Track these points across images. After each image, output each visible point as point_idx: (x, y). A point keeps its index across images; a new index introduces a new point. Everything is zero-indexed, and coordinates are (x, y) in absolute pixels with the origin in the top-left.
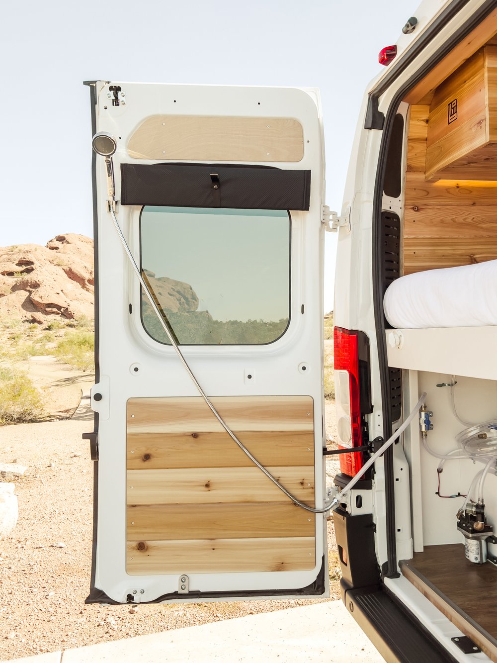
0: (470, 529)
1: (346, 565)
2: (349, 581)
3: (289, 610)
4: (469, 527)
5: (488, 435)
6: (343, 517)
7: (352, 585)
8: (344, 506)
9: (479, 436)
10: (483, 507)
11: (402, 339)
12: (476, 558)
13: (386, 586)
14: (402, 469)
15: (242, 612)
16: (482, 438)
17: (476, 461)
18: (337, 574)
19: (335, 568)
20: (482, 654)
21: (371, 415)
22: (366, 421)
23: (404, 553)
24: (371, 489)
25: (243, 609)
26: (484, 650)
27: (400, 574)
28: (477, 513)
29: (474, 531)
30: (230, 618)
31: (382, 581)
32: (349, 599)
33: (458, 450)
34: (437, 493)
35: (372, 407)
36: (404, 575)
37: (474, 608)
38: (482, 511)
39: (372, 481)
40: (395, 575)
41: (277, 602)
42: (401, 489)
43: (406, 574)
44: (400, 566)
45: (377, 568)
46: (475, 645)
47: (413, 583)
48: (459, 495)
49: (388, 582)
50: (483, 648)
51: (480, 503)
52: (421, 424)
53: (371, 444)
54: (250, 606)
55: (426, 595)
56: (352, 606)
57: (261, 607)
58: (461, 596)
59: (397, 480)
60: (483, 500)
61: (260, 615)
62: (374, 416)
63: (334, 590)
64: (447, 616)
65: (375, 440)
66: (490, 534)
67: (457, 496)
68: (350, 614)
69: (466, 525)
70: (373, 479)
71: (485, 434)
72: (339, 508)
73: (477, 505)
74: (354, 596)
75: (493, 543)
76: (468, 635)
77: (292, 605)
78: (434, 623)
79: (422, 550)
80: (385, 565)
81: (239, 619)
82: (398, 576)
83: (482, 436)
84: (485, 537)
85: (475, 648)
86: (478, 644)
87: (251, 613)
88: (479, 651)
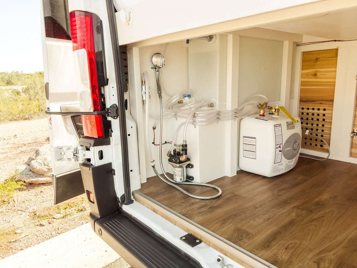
0: (178, 161)
1: (94, 203)
2: (96, 214)
3: (52, 239)
4: (176, 160)
5: (184, 101)
6: (89, 168)
7: (99, 217)
8: (89, 160)
9: (178, 102)
10: (186, 145)
11: (131, 15)
12: (181, 179)
13: (124, 211)
14: (132, 127)
15: (14, 250)
16: (181, 103)
17: (178, 118)
18: (84, 207)
19: (82, 204)
20: (203, 244)
21: (107, 88)
22: (103, 93)
23: (135, 185)
24: (109, 144)
25: (15, 248)
26: (204, 241)
27: (133, 200)
28: (183, 150)
29: (181, 162)
30: (4, 258)
31: (121, 208)
32: (98, 226)
33: (166, 113)
34: (153, 143)
35: (108, 80)
36: (136, 200)
37: (189, 212)
38: (186, 148)
39: (110, 138)
40: (130, 202)
41: (42, 236)
42: (131, 141)
43: (138, 200)
44: (133, 195)
45: (117, 200)
46: (197, 239)
47: (143, 205)
48: (166, 143)
49: (126, 208)
50: (202, 239)
51: (185, 143)
52: (143, 95)
53: (108, 109)
54: (21, 244)
55: (154, 211)
56: (100, 231)
57: (30, 243)
58: (179, 205)
59: (129, 135)
60: (186, 141)
61: (29, 249)
62: (109, 88)
63: (83, 218)
64: (172, 222)
65: (111, 107)
66: (188, 163)
67: (165, 143)
68: (99, 237)
69: (174, 160)
70: (111, 136)
71: (182, 101)
72: (85, 163)
73: (183, 145)
74: (101, 224)
75: (190, 168)
76: (190, 232)
77: (54, 235)
78: (164, 229)
79: (146, 181)
80: (123, 197)
81: (12, 256)
82: (131, 202)
83: (180, 102)
84: (186, 165)
85: (198, 241)
86: (199, 237)
87: (22, 249)
88: (201, 242)
